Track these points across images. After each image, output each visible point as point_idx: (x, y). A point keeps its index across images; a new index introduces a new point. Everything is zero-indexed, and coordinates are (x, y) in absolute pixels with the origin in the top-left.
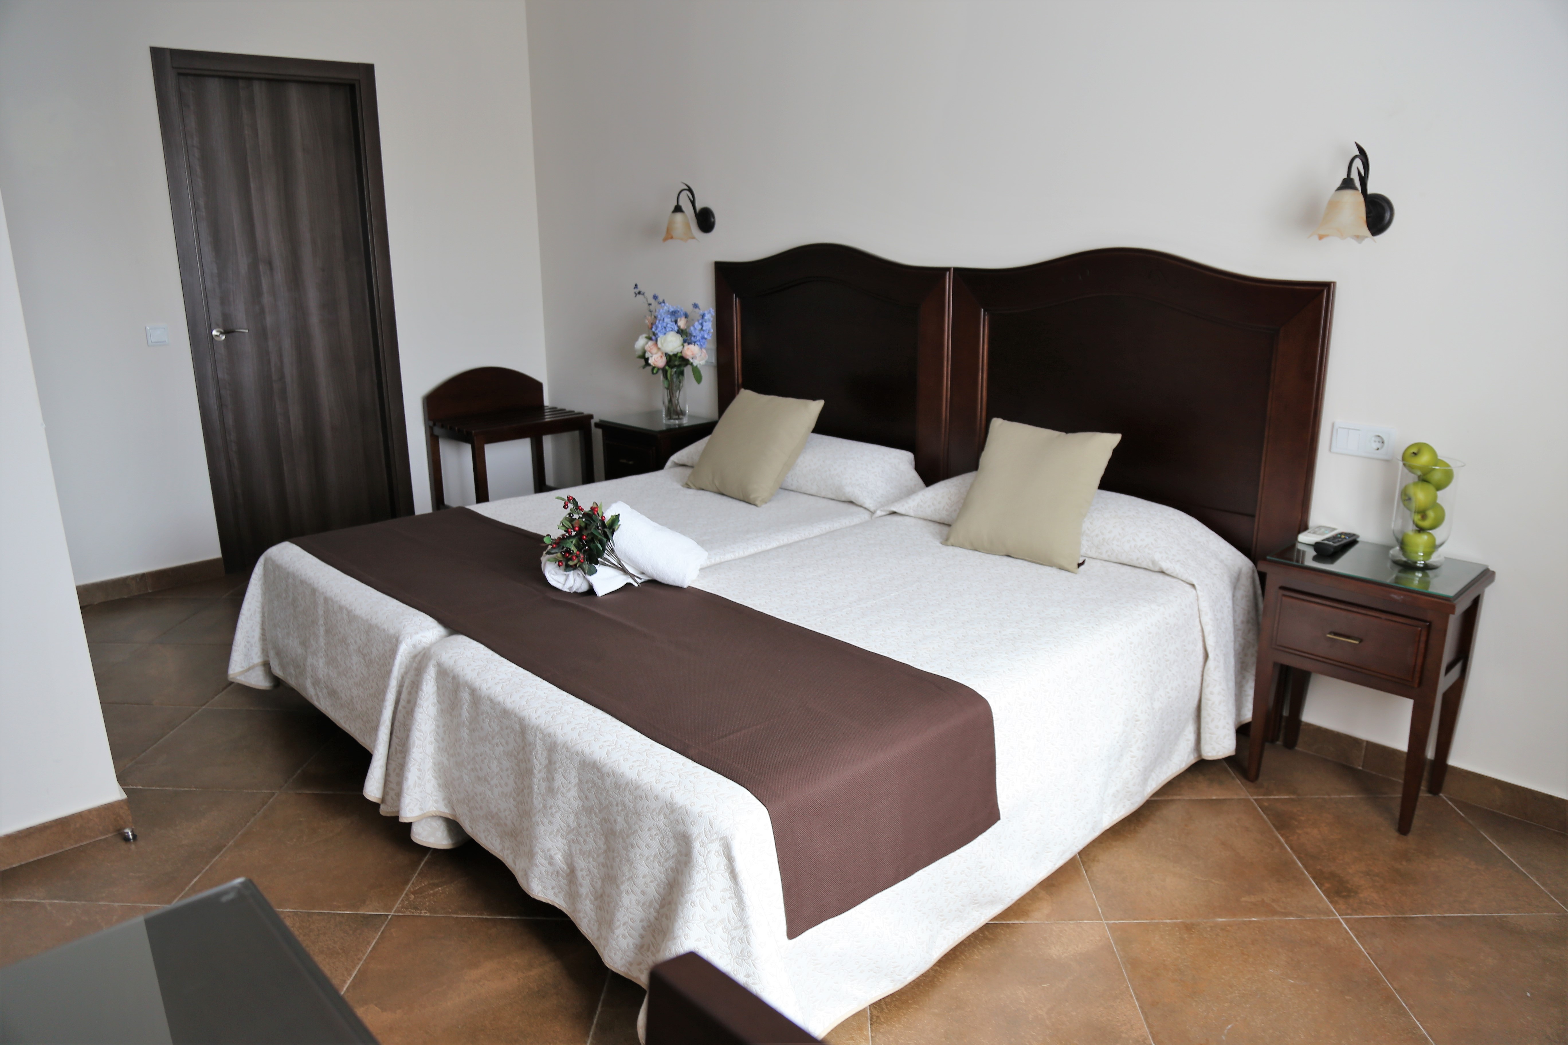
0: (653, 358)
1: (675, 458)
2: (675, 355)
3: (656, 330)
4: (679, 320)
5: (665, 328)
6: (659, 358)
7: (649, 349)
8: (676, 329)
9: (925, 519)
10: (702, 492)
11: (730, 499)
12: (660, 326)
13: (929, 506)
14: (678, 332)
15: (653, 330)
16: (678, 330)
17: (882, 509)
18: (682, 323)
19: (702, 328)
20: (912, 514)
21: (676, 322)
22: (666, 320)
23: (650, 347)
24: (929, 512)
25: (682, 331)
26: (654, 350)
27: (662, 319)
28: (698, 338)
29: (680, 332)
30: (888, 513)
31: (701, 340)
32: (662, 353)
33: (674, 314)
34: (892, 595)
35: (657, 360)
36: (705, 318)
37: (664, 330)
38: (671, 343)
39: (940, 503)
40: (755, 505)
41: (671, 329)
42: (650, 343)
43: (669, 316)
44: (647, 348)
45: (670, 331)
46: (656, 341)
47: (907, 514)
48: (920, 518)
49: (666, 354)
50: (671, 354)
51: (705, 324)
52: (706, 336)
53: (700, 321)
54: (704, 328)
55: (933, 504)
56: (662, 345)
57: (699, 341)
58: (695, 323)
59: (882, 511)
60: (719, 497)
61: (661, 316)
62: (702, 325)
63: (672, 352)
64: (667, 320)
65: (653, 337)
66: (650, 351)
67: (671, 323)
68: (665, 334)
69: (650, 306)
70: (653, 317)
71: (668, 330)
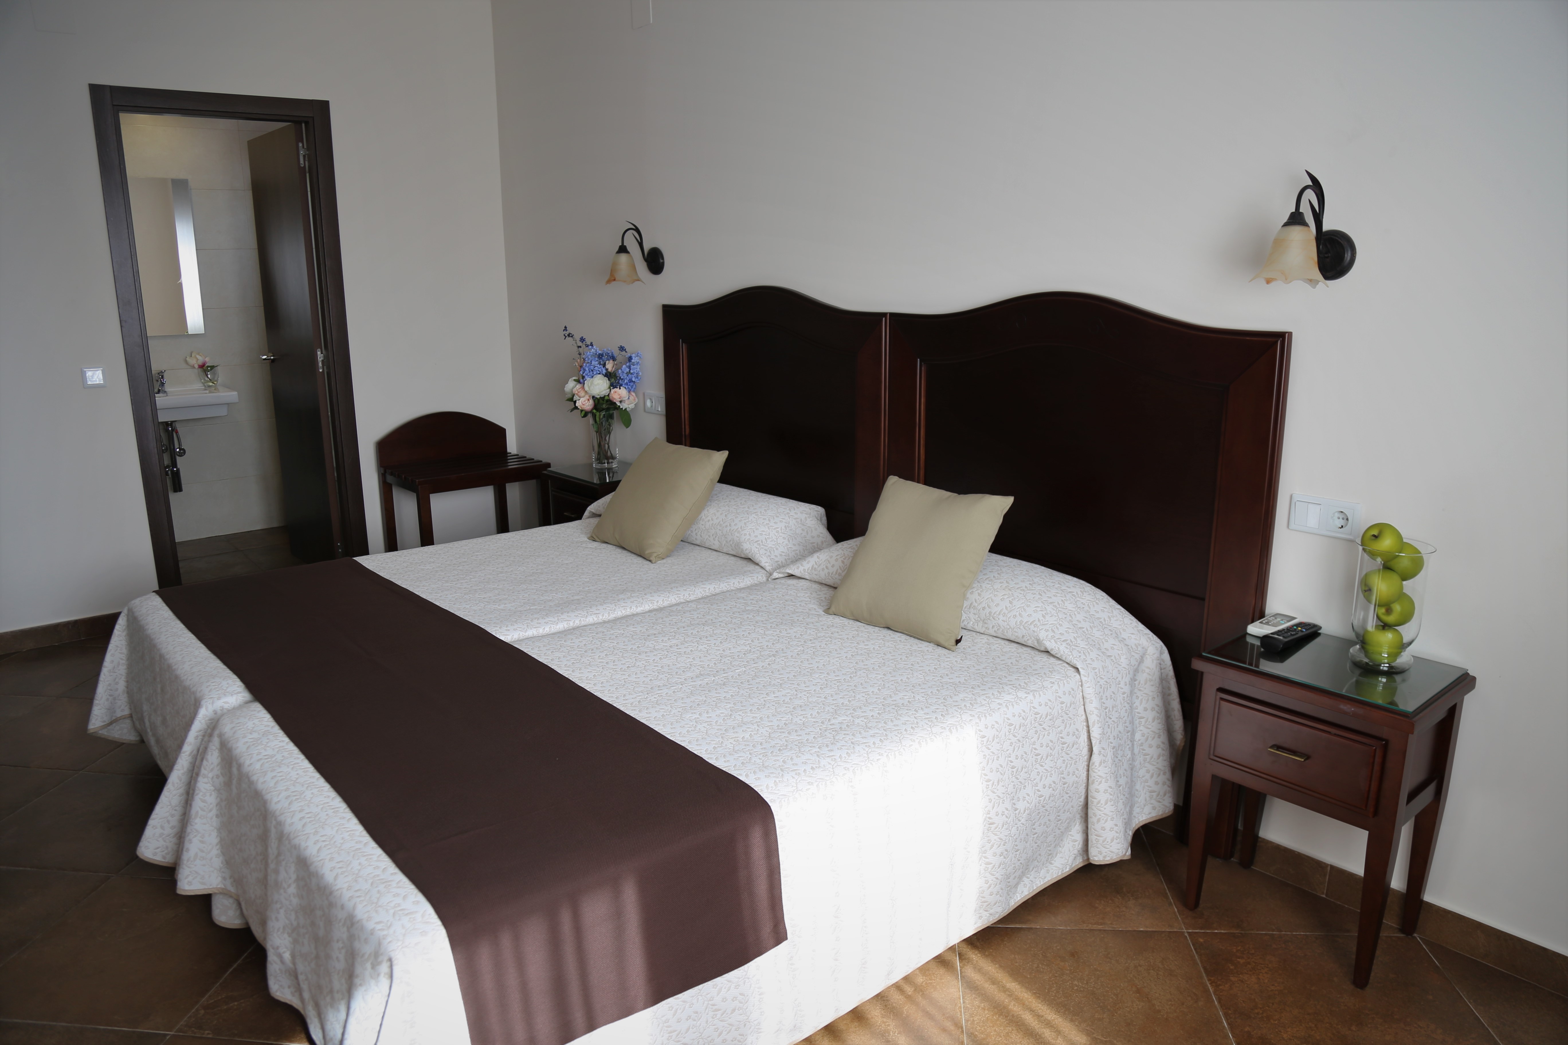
0: (580, 400)
1: (592, 508)
2: (603, 398)
3: (583, 373)
4: (607, 362)
5: (592, 371)
6: (586, 402)
7: (577, 392)
8: (604, 371)
9: (821, 584)
10: (605, 545)
11: (629, 554)
12: (587, 369)
13: (823, 570)
14: (606, 375)
15: (581, 372)
16: (606, 373)
17: (778, 571)
18: (610, 366)
19: (630, 371)
20: (807, 577)
21: (604, 365)
22: (593, 363)
23: (577, 390)
24: (823, 576)
25: (610, 373)
26: (582, 394)
27: (589, 361)
28: (625, 382)
29: (609, 375)
30: (786, 575)
31: (629, 384)
32: (590, 396)
33: (600, 356)
34: (737, 671)
35: (584, 403)
36: (633, 361)
37: (591, 373)
38: (599, 386)
39: (833, 566)
40: (650, 561)
41: (599, 372)
42: (579, 386)
43: (596, 359)
44: (575, 391)
45: (597, 374)
46: (584, 384)
47: (803, 577)
48: (815, 582)
49: (593, 397)
50: (598, 397)
51: (632, 367)
52: (633, 380)
53: (628, 364)
54: (631, 371)
55: (827, 567)
56: (589, 388)
57: (627, 384)
58: (622, 367)
59: (779, 573)
60: (619, 550)
61: (589, 359)
62: (629, 367)
63: (598, 395)
64: (595, 363)
65: (580, 381)
66: (577, 394)
67: (598, 366)
68: (592, 377)
69: (580, 348)
70: (583, 360)
71: (595, 373)
